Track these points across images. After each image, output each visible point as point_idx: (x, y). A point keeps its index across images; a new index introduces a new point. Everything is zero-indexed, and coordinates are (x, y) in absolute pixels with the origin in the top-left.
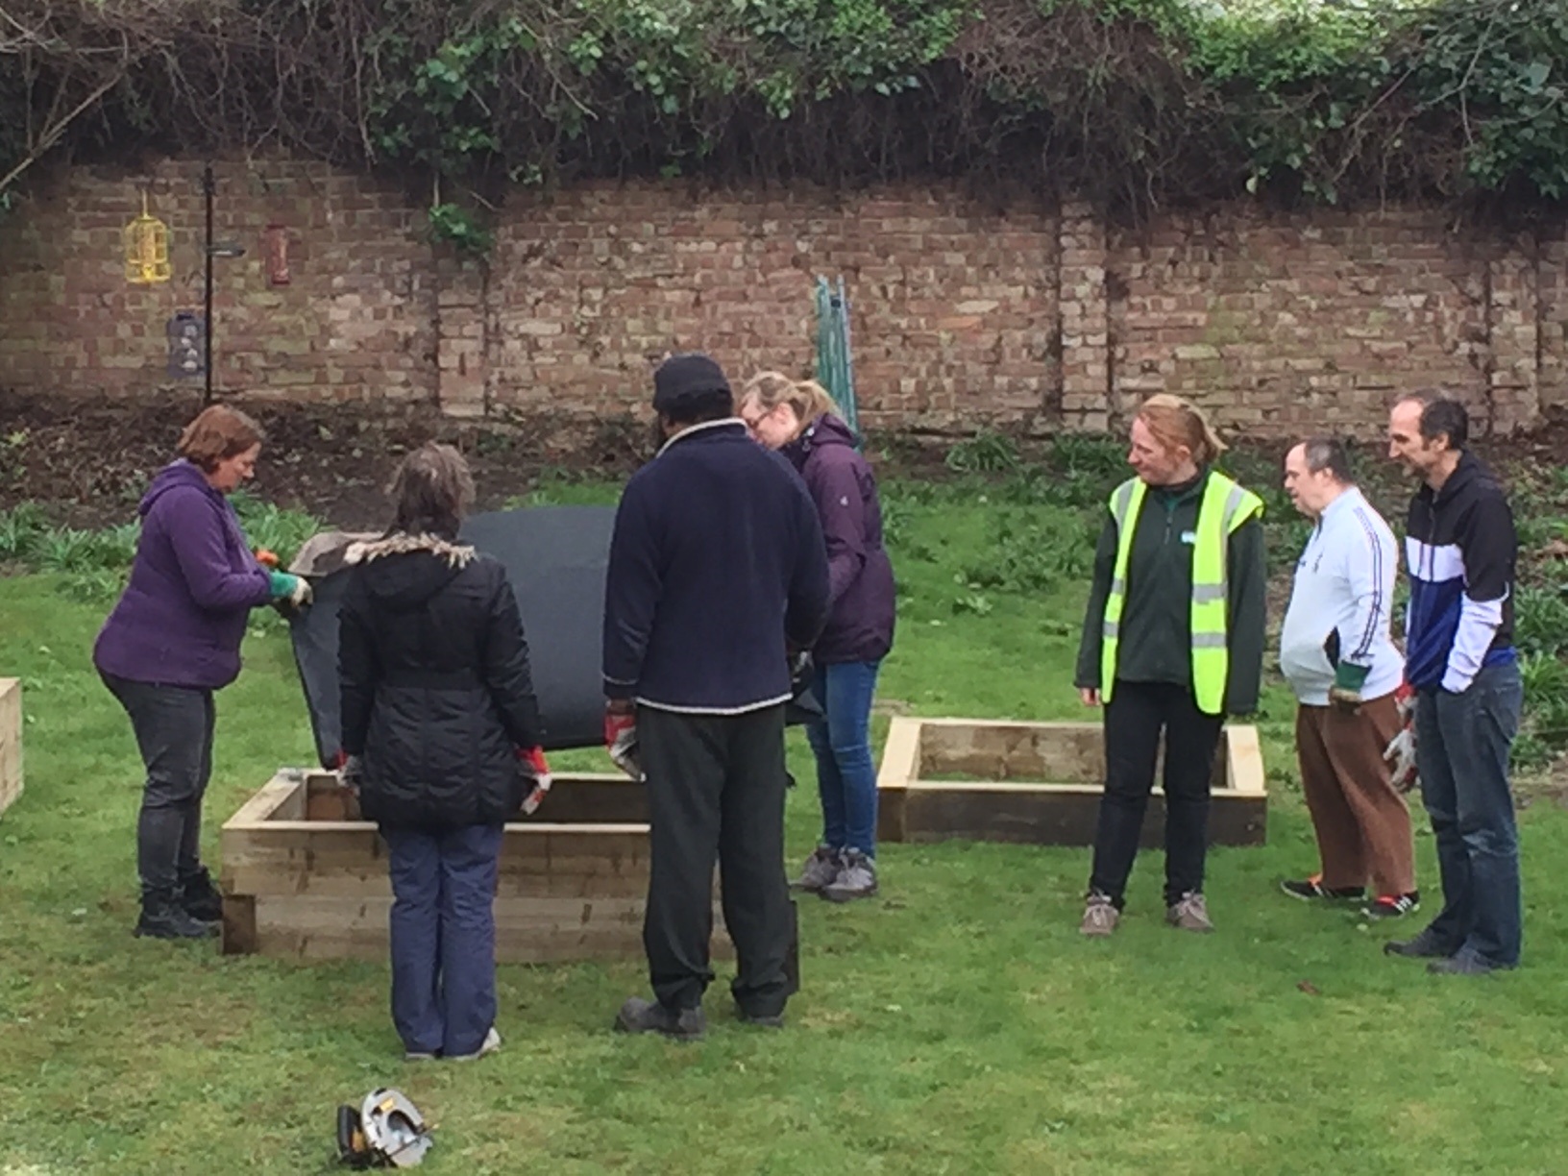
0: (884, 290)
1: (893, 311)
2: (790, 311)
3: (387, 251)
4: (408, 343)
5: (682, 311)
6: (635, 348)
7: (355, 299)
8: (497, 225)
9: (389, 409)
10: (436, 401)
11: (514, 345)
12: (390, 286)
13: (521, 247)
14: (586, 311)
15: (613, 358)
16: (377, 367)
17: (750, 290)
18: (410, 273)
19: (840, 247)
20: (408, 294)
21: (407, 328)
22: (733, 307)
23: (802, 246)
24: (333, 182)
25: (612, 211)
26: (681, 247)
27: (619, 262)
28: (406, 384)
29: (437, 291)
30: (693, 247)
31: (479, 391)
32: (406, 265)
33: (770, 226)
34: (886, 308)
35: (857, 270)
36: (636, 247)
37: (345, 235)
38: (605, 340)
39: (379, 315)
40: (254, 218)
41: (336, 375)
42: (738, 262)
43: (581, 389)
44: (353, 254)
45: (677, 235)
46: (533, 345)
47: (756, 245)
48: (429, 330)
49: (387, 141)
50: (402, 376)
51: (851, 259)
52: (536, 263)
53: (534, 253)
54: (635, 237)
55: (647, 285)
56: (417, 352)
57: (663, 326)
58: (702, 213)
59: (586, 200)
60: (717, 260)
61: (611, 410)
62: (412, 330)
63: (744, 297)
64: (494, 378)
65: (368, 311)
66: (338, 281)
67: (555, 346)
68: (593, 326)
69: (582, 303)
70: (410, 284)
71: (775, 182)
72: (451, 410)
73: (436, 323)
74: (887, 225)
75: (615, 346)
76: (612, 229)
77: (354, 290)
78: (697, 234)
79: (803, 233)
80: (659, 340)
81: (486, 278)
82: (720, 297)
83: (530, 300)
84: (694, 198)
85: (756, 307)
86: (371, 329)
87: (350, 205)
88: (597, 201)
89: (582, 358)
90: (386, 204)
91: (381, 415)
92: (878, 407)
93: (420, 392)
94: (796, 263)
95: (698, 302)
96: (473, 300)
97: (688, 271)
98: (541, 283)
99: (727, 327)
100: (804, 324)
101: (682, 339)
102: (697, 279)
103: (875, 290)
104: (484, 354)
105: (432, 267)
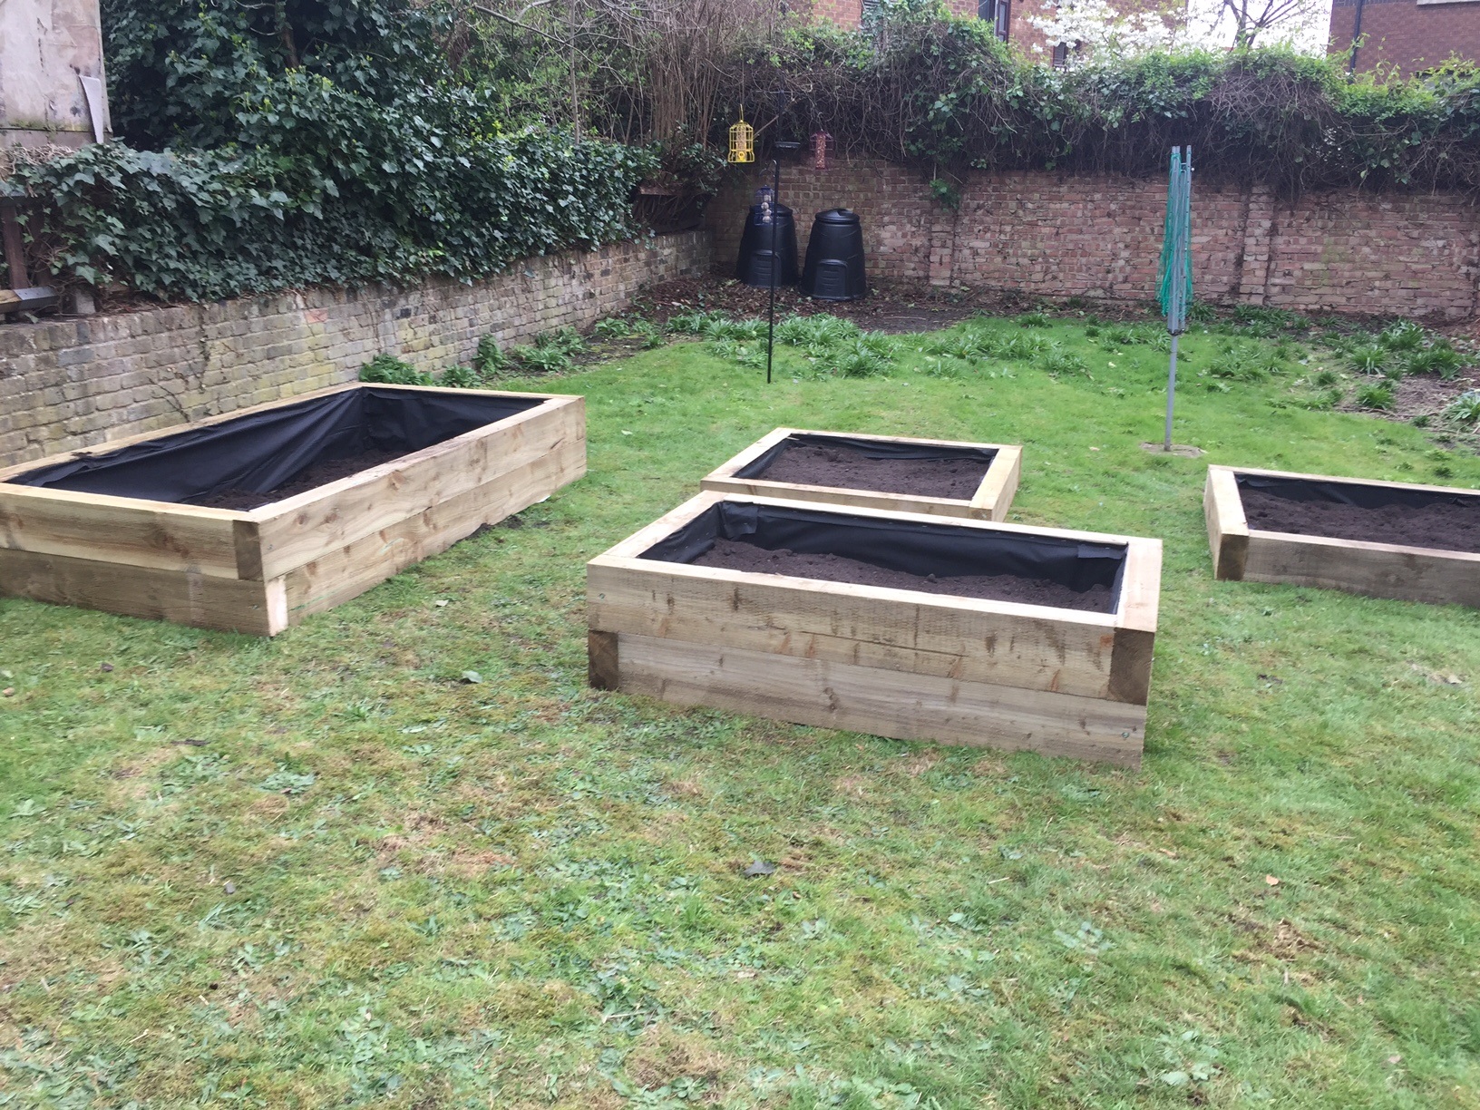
0: (1152, 230)
1: (1157, 240)
2: (1104, 239)
3: (910, 205)
4: (917, 250)
5: (1049, 238)
6: (1024, 256)
7: (893, 228)
8: (963, 193)
9: (905, 280)
10: (927, 278)
11: (966, 252)
12: (910, 222)
13: (973, 204)
14: (1002, 237)
15: (1013, 260)
16: (902, 260)
17: (1084, 228)
18: (920, 215)
19: (1133, 207)
20: (919, 226)
21: (917, 242)
22: (1074, 237)
23: (1113, 207)
24: (887, 171)
25: (1019, 187)
26: (1052, 206)
27: (1021, 213)
28: (914, 269)
29: (932, 224)
30: (1058, 206)
31: (948, 274)
32: (918, 211)
33: (1098, 196)
34: (1152, 238)
35: (1140, 219)
36: (1030, 206)
37: (891, 196)
38: (1011, 251)
39: (904, 236)
40: (850, 187)
41: (882, 264)
42: (1079, 214)
43: (997, 275)
44: (894, 206)
45: (1051, 200)
46: (975, 253)
47: (1090, 206)
48: (927, 243)
49: (912, 148)
50: (912, 265)
51: (1137, 213)
52: (980, 212)
53: (979, 207)
54: (1030, 200)
55: (1033, 224)
56: (921, 255)
57: (1040, 245)
58: (1064, 189)
59: (1008, 181)
60: (1070, 213)
61: (1009, 285)
62: (919, 243)
63: (1081, 232)
64: (956, 268)
65: (900, 234)
66: (886, 219)
67: (987, 253)
68: (1005, 244)
69: (1001, 232)
70: (919, 222)
71: (1103, 174)
72: (935, 282)
73: (930, 240)
74: (1158, 196)
75: (1015, 255)
76: (1019, 196)
77: (893, 223)
78: (1060, 200)
79: (1114, 199)
80: (1036, 252)
81: (955, 219)
82: (1070, 231)
83: (976, 230)
84: (1061, 181)
85: (1086, 237)
86: (900, 242)
87: (895, 182)
88: (1014, 182)
89: (999, 259)
90: (911, 181)
91: (901, 283)
92: (1142, 288)
93: (921, 273)
94: (1109, 215)
95: (1057, 234)
96: (949, 229)
97: (1055, 217)
98: (982, 222)
99: (1071, 246)
100: (1109, 246)
101: (1048, 252)
102: (1058, 222)
103: (1148, 229)
104: (952, 255)
105: (930, 213)
